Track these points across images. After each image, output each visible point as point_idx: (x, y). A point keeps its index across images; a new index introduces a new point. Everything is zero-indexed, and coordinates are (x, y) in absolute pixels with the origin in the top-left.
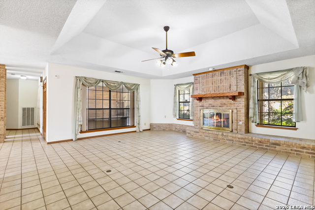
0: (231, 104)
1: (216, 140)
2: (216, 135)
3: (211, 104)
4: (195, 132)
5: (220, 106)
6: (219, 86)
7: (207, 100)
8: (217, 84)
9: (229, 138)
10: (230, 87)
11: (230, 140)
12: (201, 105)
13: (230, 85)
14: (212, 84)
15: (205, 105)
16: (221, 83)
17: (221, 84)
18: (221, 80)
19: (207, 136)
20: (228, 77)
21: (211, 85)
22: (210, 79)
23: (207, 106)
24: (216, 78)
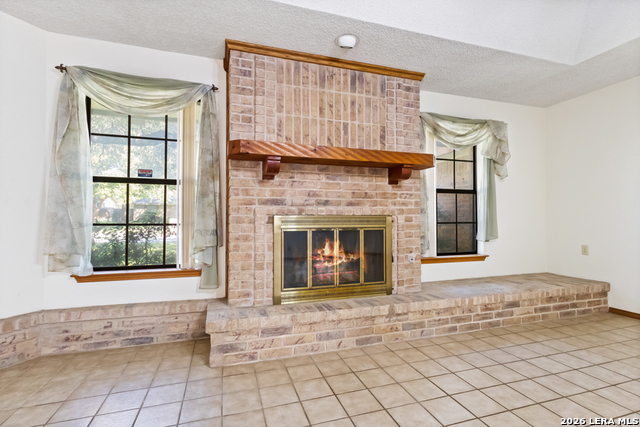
0: (384, 195)
1: (367, 340)
2: (367, 318)
3: (315, 195)
4: (265, 332)
5: (350, 204)
6: (346, 126)
7: (298, 177)
8: (338, 116)
9: (412, 318)
10: (383, 137)
11: (414, 326)
12: (267, 196)
13: (383, 129)
14: (321, 110)
15: (288, 198)
16: (353, 114)
17: (353, 119)
18: (353, 103)
19: (328, 336)
20: (377, 99)
21: (313, 114)
22: (310, 87)
23: (299, 200)
24: (333, 91)
